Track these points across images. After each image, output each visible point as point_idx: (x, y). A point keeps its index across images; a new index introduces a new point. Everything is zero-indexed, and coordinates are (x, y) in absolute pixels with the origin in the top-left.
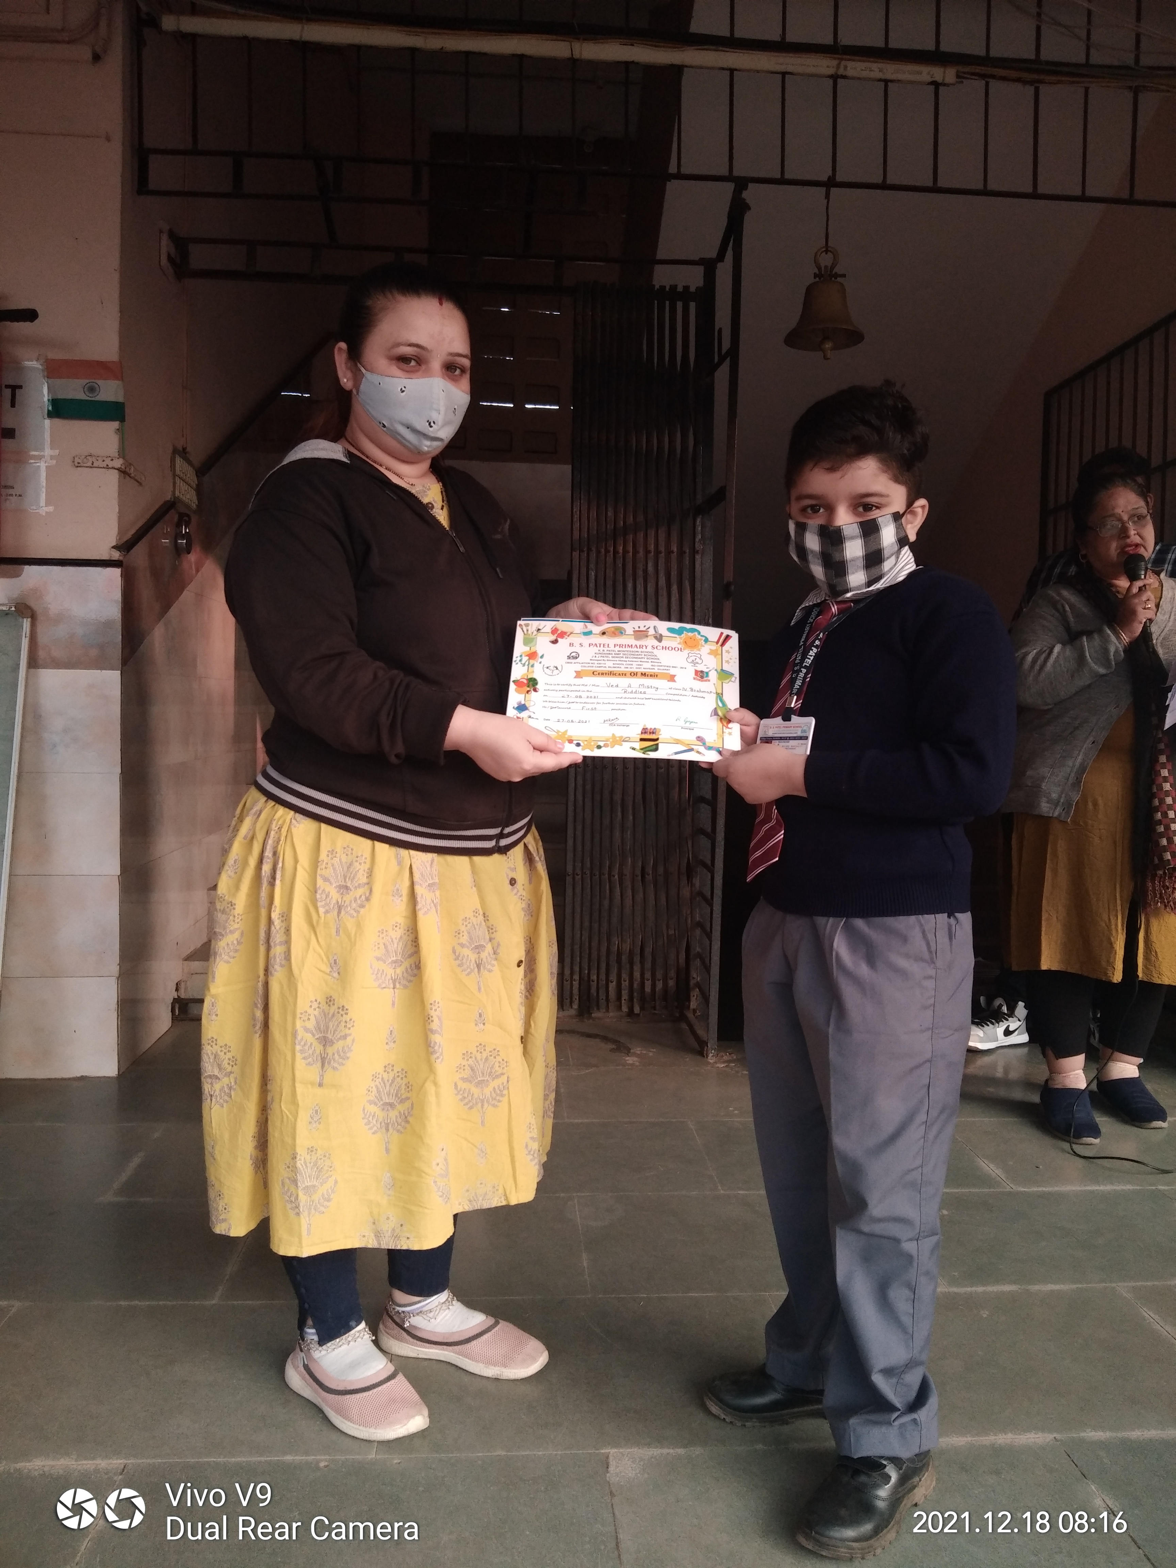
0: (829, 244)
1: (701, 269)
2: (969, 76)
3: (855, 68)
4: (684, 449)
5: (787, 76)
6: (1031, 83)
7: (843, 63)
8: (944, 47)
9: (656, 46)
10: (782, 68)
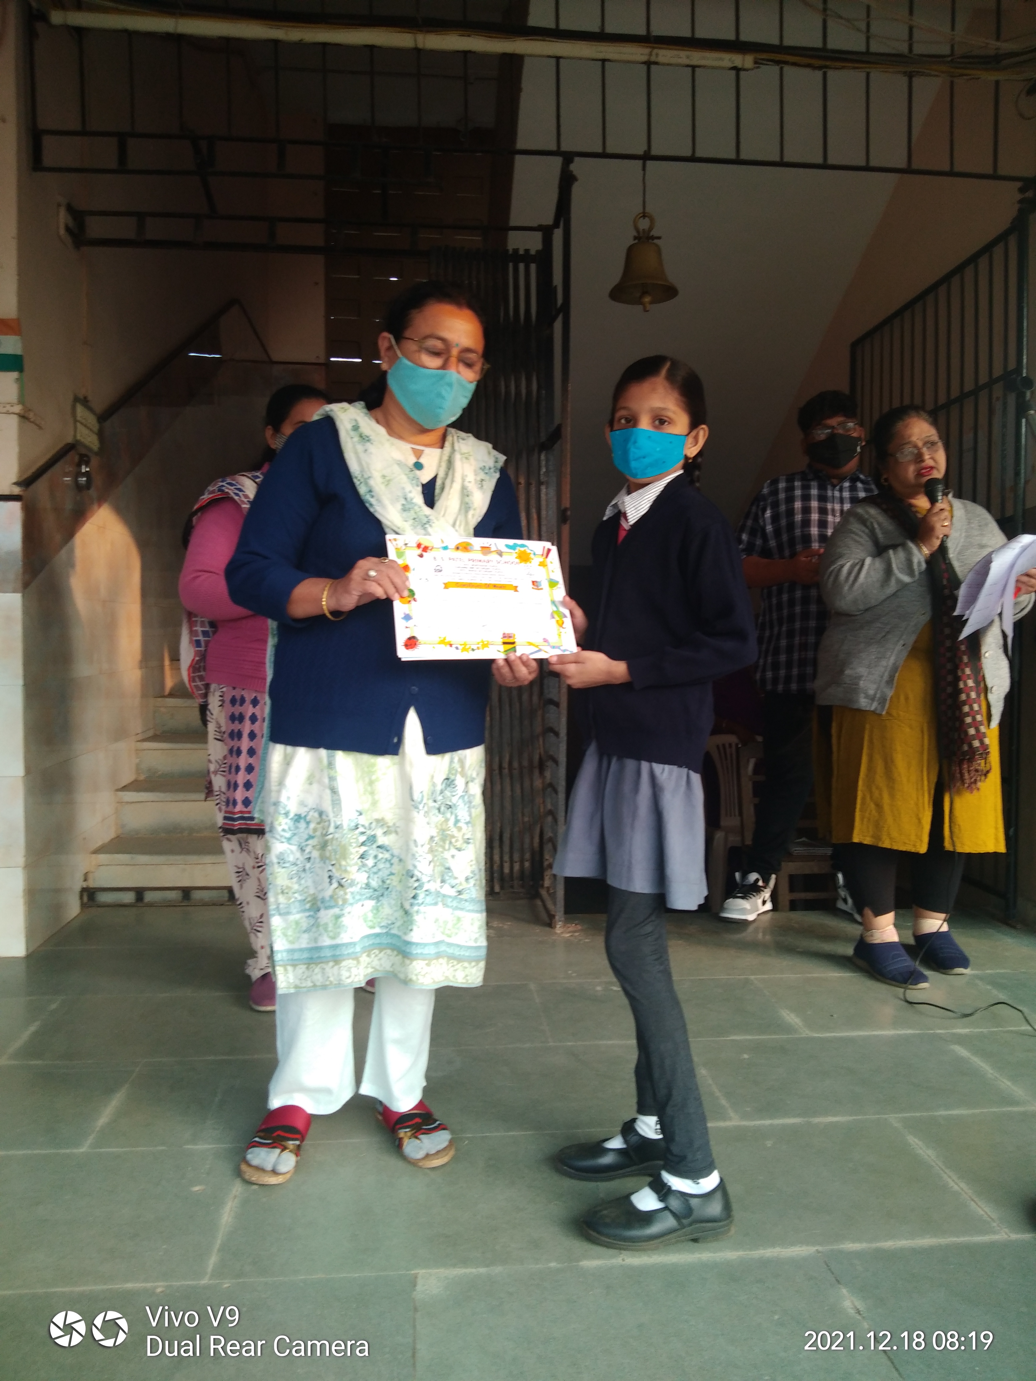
0: (647, 211)
1: (538, 235)
2: (765, 62)
3: (666, 55)
4: (529, 393)
5: (606, 63)
6: (820, 68)
7: (655, 51)
8: (744, 37)
9: (490, 37)
10: (601, 56)
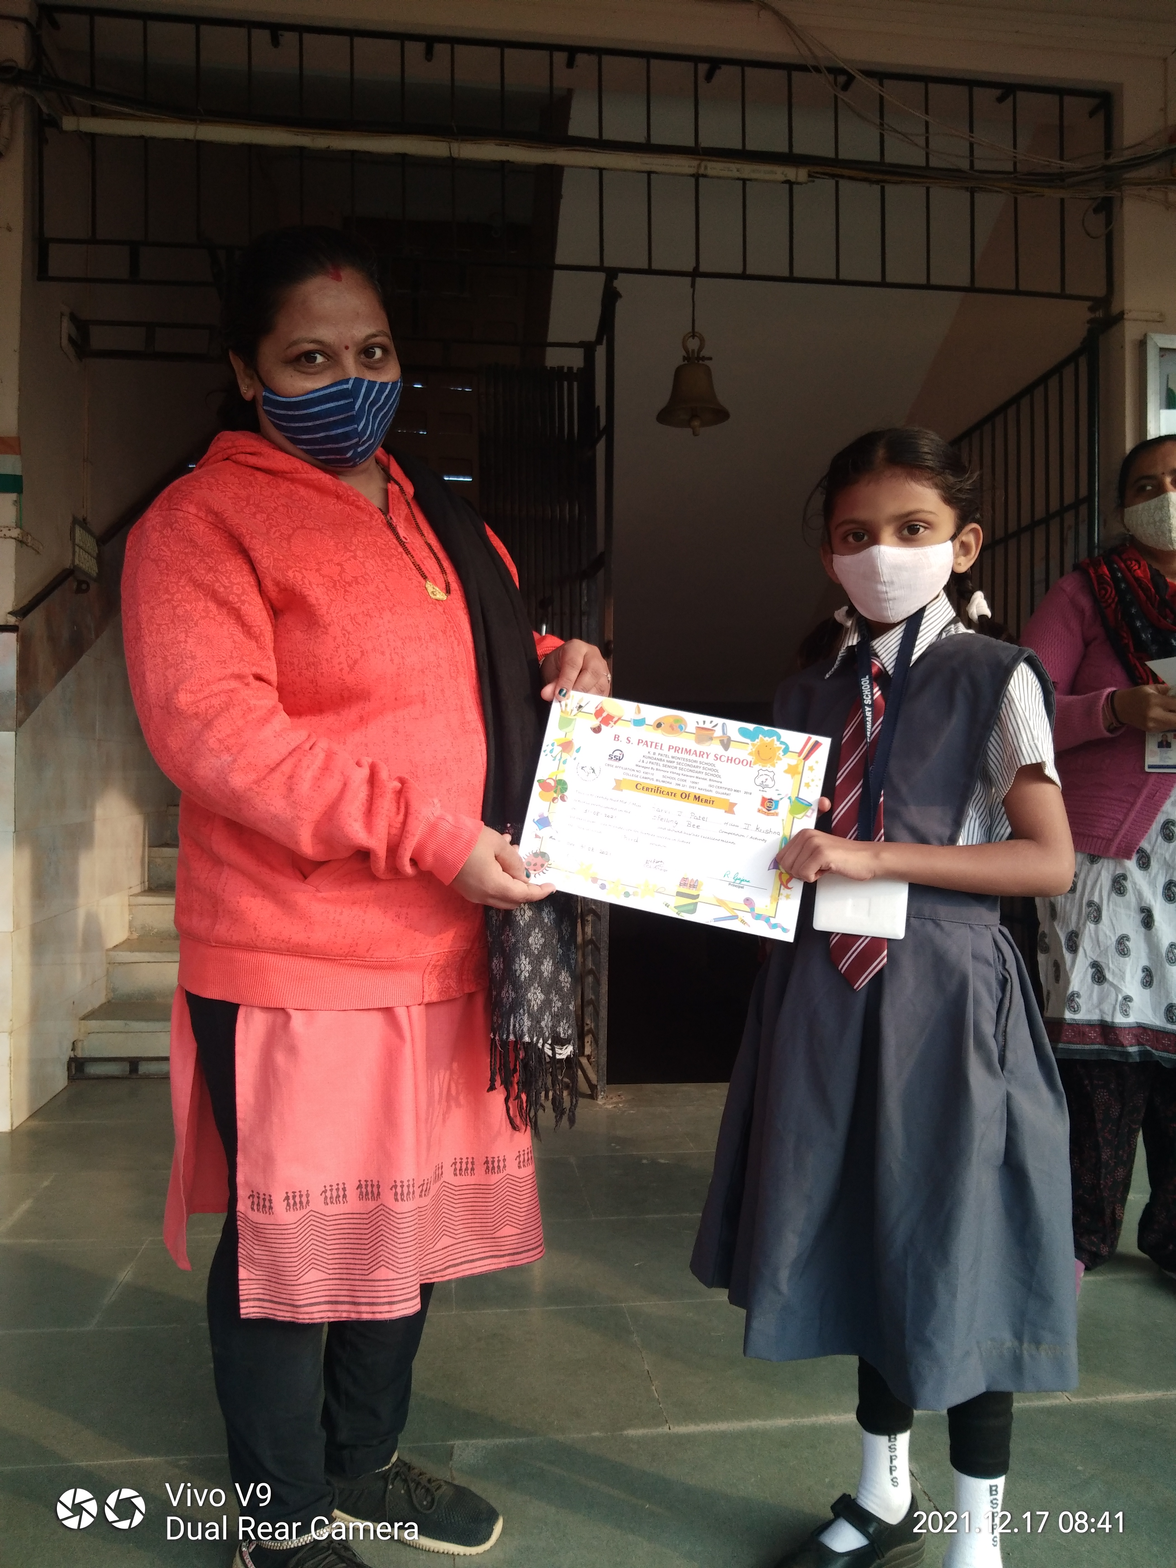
0: (696, 330)
1: (581, 352)
2: (819, 176)
3: (715, 168)
5: (652, 175)
6: (877, 182)
7: (704, 163)
8: (797, 150)
9: (529, 147)
10: (647, 168)
